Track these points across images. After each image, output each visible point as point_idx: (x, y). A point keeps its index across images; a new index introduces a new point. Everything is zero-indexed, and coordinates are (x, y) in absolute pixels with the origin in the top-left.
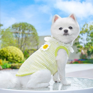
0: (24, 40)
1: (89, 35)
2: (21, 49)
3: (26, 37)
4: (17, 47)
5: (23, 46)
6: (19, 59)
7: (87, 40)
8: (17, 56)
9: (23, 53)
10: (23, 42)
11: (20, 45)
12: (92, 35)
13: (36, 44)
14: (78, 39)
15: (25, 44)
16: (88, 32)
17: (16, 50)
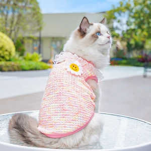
0: (16, 20)
1: (132, 14)
2: (10, 36)
3: (20, 15)
4: (3, 32)
5: (14, 30)
6: (6, 55)
7: (128, 24)
8: (4, 49)
9: (14, 44)
10: (15, 23)
11: (8, 28)
12: (137, 15)
13: (37, 27)
14: (113, 22)
15: (18, 28)
16: (131, 11)
17: (2, 38)
